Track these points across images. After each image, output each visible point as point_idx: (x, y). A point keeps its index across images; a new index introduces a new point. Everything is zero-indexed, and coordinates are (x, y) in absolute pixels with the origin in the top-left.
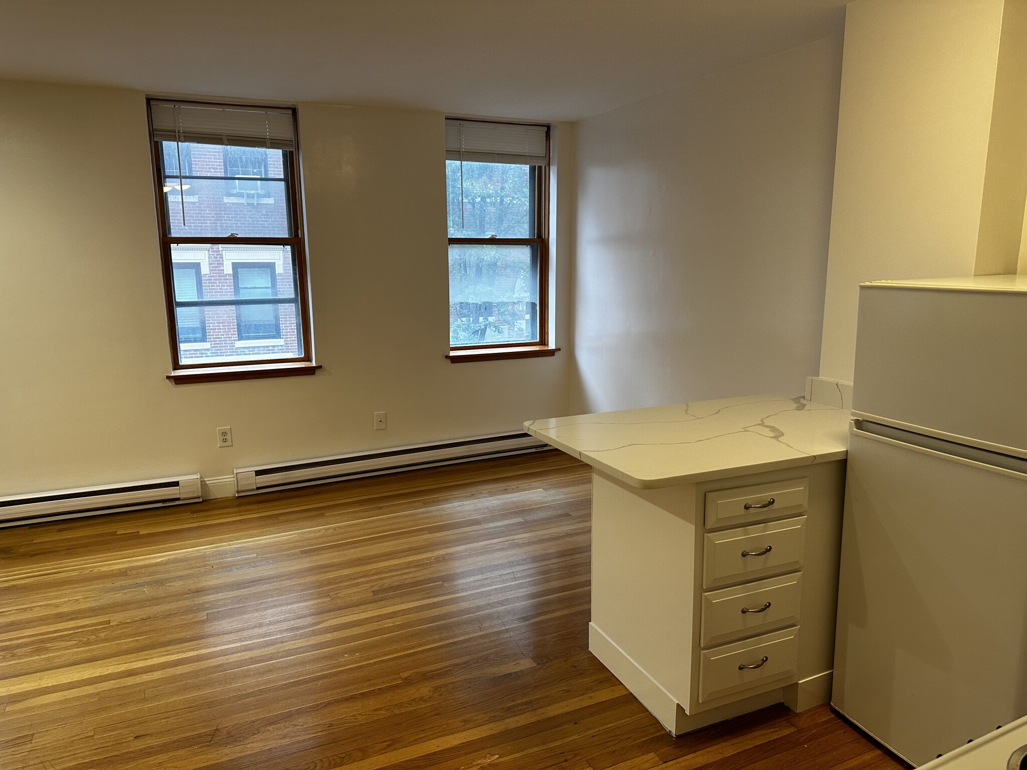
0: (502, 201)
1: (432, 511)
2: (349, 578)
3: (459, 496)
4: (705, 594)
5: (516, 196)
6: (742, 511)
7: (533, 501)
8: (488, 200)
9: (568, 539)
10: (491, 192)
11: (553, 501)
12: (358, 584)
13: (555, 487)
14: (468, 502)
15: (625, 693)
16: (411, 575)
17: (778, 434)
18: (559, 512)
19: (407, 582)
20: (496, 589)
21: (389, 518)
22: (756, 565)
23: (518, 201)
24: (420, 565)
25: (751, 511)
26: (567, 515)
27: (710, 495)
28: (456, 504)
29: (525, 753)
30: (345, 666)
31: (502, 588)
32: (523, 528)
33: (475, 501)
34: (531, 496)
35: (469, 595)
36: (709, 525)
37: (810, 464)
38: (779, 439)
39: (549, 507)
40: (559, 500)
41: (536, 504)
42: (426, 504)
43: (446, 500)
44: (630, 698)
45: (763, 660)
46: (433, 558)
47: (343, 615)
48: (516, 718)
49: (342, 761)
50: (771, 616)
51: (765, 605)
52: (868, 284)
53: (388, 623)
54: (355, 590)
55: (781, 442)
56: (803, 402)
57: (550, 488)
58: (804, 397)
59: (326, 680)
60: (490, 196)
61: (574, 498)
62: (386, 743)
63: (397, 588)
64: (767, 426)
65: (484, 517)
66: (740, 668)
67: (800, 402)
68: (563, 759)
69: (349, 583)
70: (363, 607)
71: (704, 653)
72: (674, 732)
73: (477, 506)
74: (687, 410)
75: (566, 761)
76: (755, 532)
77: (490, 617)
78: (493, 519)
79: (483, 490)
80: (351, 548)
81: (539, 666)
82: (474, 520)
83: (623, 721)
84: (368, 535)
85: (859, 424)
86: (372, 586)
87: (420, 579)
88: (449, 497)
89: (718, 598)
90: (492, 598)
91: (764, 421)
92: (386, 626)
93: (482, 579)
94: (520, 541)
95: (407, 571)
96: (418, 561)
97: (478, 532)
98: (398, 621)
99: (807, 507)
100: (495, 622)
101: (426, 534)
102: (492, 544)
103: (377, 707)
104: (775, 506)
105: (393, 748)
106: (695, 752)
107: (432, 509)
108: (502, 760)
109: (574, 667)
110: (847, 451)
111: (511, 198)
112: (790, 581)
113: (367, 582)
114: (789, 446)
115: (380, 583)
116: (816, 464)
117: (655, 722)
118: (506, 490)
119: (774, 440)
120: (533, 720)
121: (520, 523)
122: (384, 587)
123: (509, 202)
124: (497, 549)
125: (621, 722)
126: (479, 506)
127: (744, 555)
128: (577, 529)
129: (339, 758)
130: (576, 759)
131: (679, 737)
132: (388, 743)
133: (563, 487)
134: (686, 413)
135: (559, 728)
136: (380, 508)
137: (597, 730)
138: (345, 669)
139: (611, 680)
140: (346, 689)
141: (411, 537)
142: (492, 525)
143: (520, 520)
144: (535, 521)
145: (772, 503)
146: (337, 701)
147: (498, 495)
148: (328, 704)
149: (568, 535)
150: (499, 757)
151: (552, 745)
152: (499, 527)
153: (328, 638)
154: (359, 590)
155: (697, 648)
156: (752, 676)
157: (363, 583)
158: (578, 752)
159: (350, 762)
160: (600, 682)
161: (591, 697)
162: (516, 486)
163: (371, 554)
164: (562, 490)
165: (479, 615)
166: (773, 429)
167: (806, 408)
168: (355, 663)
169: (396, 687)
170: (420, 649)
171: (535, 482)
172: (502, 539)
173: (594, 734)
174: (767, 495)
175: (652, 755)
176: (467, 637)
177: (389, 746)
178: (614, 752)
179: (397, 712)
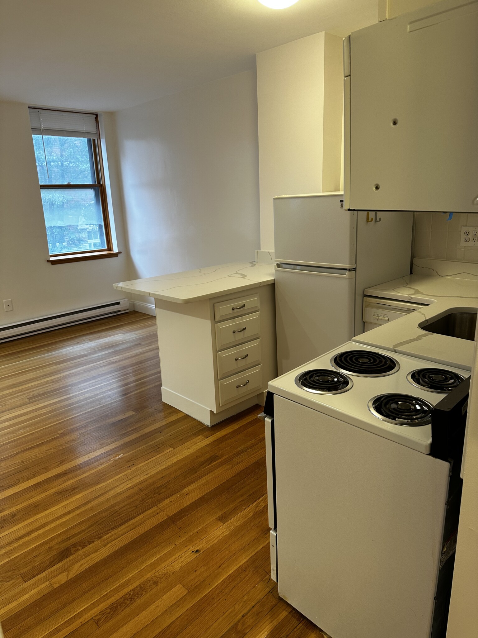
0: (62, 164)
1: (54, 354)
2: (10, 394)
3: (70, 344)
4: (218, 353)
5: (72, 161)
6: (231, 311)
7: (117, 340)
8: (52, 164)
9: (142, 355)
10: (54, 158)
11: (129, 339)
12: (17, 397)
13: (129, 332)
14: (77, 346)
15: (183, 415)
16: (50, 387)
17: (244, 276)
18: (134, 343)
19: (48, 390)
20: (104, 385)
21: (26, 362)
22: (240, 336)
23: (73, 165)
24: (53, 382)
25: (235, 311)
26: (140, 344)
27: (216, 305)
28: (69, 348)
29: (137, 450)
30: (22, 435)
31: (108, 384)
32: (114, 354)
33: (81, 345)
34: (116, 338)
35: (89, 390)
36: (217, 320)
37: (259, 286)
38: (245, 278)
39: (128, 342)
40: (133, 338)
41: (120, 342)
42: (48, 351)
43: (62, 348)
44: (187, 417)
45: (247, 382)
46: (62, 377)
47: (13, 412)
48: (129, 437)
49: (35, 476)
50: (249, 360)
51: (246, 356)
52: (276, 197)
53: (43, 411)
54: (17, 399)
55: (245, 279)
56: (254, 263)
57: (126, 333)
58: (255, 261)
59: (12, 443)
60: (53, 161)
61: (142, 335)
62: (58, 463)
63: (43, 394)
64: (239, 274)
65: (89, 353)
66: (237, 387)
67: (253, 264)
68: (157, 448)
69: (11, 397)
70: (24, 406)
71: (220, 382)
72: (210, 425)
73: (83, 348)
74: (200, 271)
75: (159, 448)
76: (238, 321)
77: (104, 398)
78: (95, 352)
79: (85, 339)
80: (6, 380)
81: (137, 413)
82: (83, 354)
83: (184, 426)
84: (15, 372)
85: (278, 266)
86: (27, 396)
87: (57, 388)
88: (63, 346)
89: (224, 354)
90: (103, 389)
91: (237, 272)
92: (42, 412)
93: (95, 382)
94: (114, 361)
95: (47, 385)
96: (52, 380)
97: (86, 360)
98: (49, 409)
99: (259, 308)
100: (108, 400)
101: (54, 366)
102: (97, 365)
103: (48, 449)
104: (245, 308)
105: (62, 464)
106: (220, 431)
107: (54, 353)
108: (125, 455)
109: (156, 409)
110: (274, 279)
111: (69, 163)
112: (255, 343)
113: (23, 395)
114: (249, 280)
115: (31, 394)
116: (262, 286)
117: (200, 423)
118: (99, 337)
119: (243, 279)
120: (138, 436)
121: (112, 352)
122: (34, 395)
123: (67, 164)
124: (101, 367)
125: (183, 427)
126: (84, 347)
127: (234, 332)
128: (146, 350)
129: (33, 474)
130: (164, 446)
131: (212, 427)
132: (59, 462)
133: (134, 331)
134: (200, 272)
135: (153, 436)
136: (19, 357)
137: (172, 432)
138: (23, 436)
139: (177, 411)
140: (26, 445)
141: (44, 369)
142: (95, 356)
143: (111, 350)
144: (121, 350)
145: (244, 306)
146: (23, 451)
147: (95, 340)
148: (18, 453)
149: (141, 353)
150: (124, 454)
151: (150, 443)
152: (100, 356)
153: (7, 424)
154: (19, 399)
155: (217, 380)
156: (243, 390)
157: (20, 395)
158: (164, 443)
159: (39, 475)
160: (171, 413)
161: (167, 420)
162: (105, 335)
163: (22, 380)
164: (134, 333)
165: (97, 398)
166: (241, 274)
167: (256, 265)
168: (28, 433)
169: (57, 438)
170: (66, 419)
171: (116, 331)
172: (103, 361)
173: (171, 435)
174: (241, 303)
175: (201, 436)
176: (93, 409)
177: (60, 463)
178: (182, 439)
179: (61, 448)
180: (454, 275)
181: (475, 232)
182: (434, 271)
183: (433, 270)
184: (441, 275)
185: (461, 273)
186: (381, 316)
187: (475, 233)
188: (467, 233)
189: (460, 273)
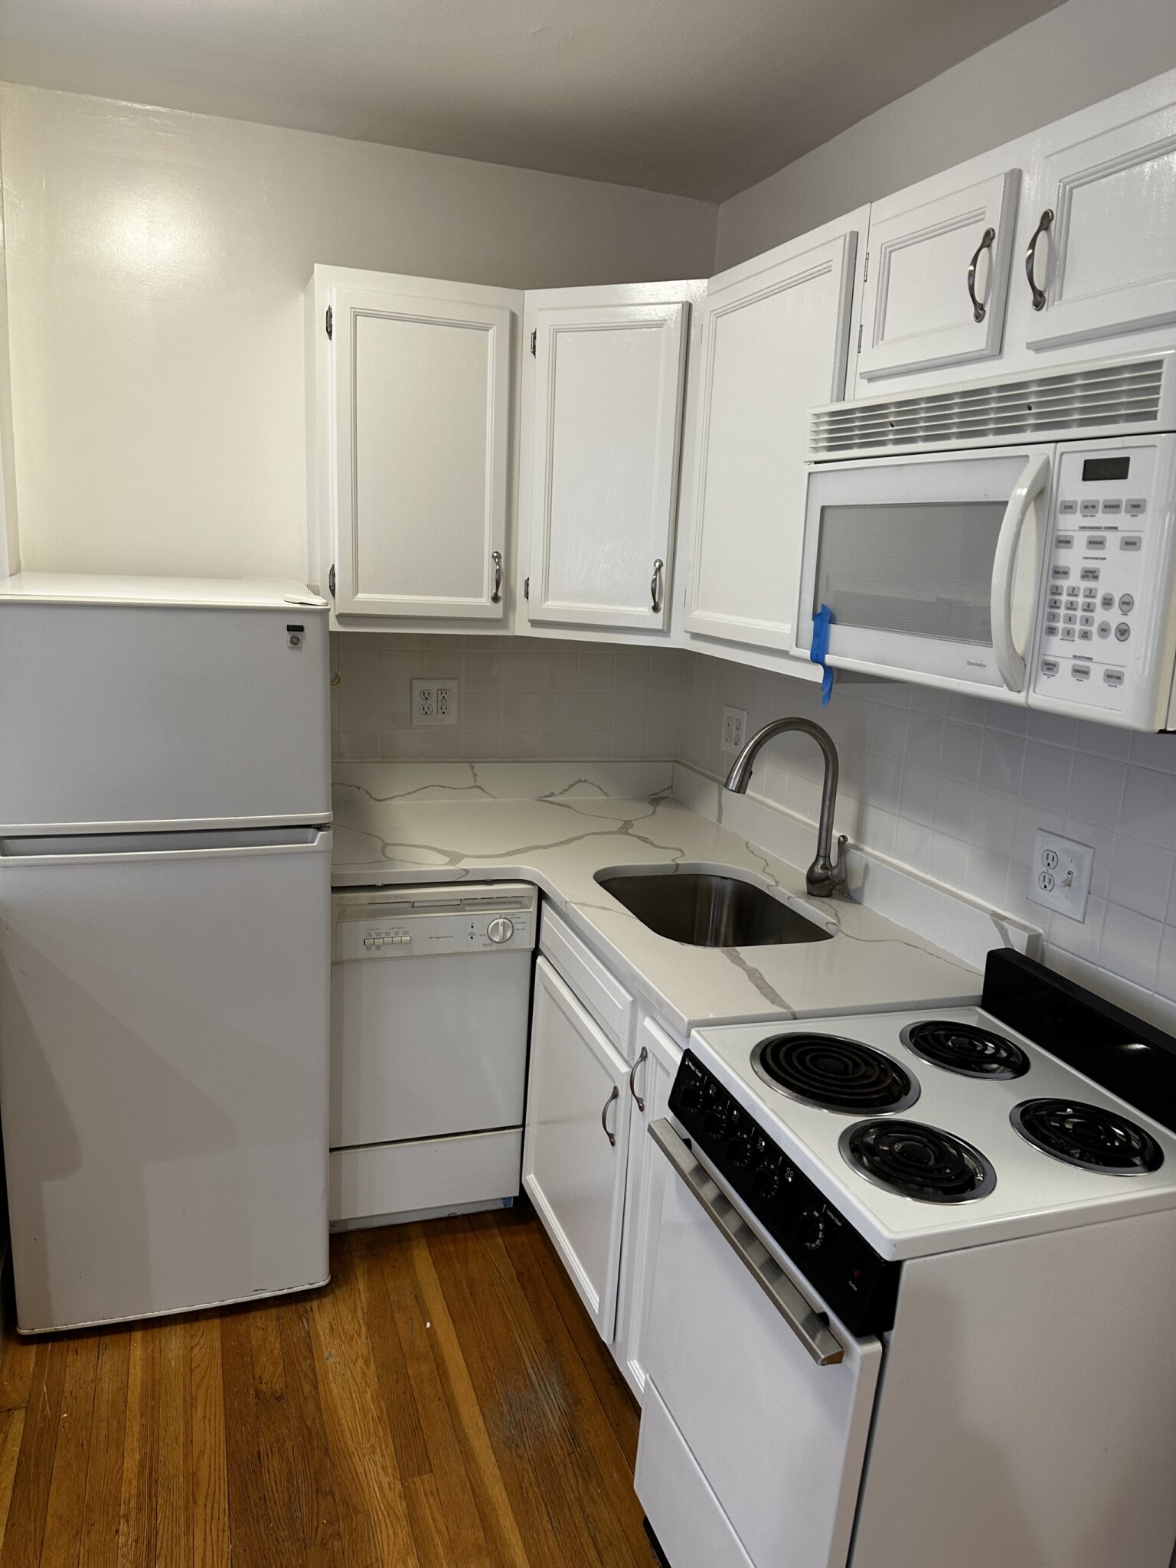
180: (409, 793)
181: (444, 692)
182: (361, 790)
183: (359, 788)
184: (378, 798)
185: (424, 788)
186: (387, 934)
187: (444, 694)
188: (427, 696)
189: (422, 789)
